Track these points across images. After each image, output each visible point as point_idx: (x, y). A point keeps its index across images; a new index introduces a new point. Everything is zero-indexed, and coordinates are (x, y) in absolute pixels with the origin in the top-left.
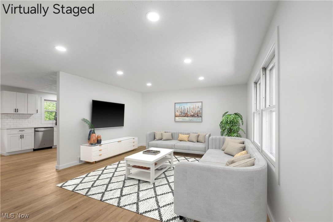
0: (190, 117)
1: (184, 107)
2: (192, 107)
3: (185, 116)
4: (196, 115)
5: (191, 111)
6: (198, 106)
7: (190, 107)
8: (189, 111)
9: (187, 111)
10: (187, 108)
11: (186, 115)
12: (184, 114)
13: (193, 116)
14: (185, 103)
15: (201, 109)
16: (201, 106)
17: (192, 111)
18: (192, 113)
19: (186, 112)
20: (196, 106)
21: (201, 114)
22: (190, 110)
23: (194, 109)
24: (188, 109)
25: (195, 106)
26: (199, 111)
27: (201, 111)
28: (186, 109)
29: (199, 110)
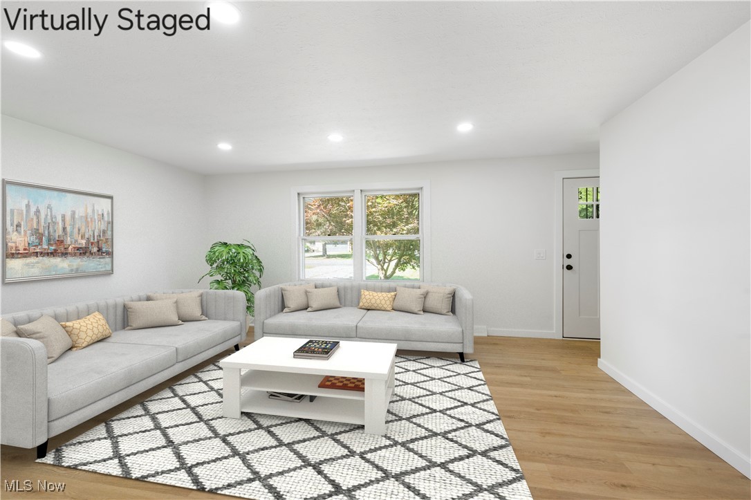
0: (75, 255)
1: (49, 207)
2: (80, 212)
3: (53, 254)
4: (95, 250)
5: (76, 231)
6: (100, 213)
7: (73, 213)
8: (69, 229)
9: (64, 229)
10: (63, 217)
11: (58, 249)
12: (49, 244)
13: (85, 253)
14: (56, 193)
15: (110, 225)
16: (108, 214)
17: (83, 230)
18: (83, 237)
19: (60, 232)
20: (93, 210)
21: (109, 243)
22: (73, 226)
23: (87, 222)
24: (68, 218)
25: (90, 211)
26: (104, 232)
27: (109, 233)
28: (59, 219)
29: (103, 227)
